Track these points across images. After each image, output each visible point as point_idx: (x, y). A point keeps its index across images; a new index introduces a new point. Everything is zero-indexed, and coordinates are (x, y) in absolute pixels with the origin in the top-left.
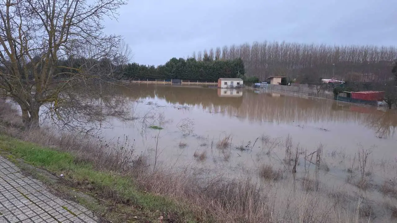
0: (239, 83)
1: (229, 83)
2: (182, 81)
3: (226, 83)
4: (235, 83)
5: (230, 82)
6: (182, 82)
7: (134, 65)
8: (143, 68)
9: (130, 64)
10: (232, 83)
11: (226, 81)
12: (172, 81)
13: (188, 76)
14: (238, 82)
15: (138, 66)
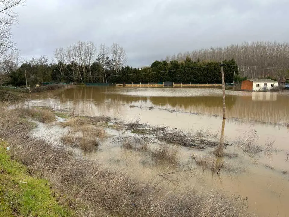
0: (273, 85)
1: (262, 85)
2: (173, 83)
3: (258, 85)
4: (269, 85)
5: (264, 84)
6: (173, 85)
7: (128, 68)
8: (137, 71)
9: (124, 68)
10: (265, 85)
11: (258, 83)
12: (163, 83)
13: (181, 78)
14: (272, 83)
15: (132, 69)
